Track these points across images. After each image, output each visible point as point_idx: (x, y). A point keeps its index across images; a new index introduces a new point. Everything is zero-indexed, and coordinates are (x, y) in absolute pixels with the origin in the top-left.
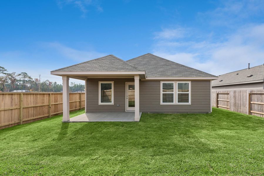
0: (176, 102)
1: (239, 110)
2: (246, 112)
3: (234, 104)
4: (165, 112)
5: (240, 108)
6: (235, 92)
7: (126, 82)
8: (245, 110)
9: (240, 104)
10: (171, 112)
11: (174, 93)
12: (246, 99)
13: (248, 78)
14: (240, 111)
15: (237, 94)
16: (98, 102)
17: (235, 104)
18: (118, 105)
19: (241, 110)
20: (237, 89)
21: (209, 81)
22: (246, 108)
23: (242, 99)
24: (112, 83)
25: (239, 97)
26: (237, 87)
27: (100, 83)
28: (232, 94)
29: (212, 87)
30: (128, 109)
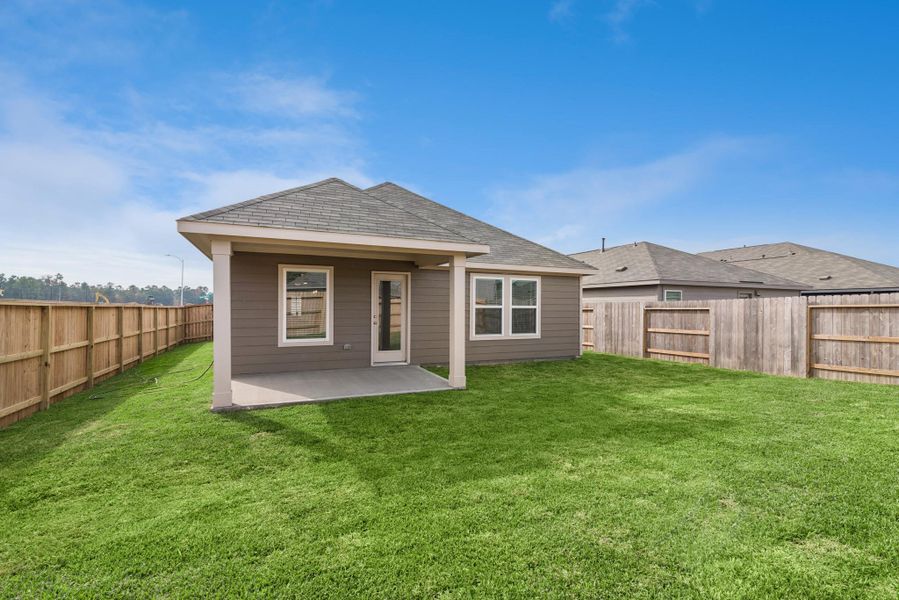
0: (507, 332)
1: (620, 348)
2: (638, 354)
3: (606, 335)
4: (479, 362)
5: (623, 345)
6: (608, 306)
7: (373, 272)
8: (634, 348)
9: (623, 335)
10: (495, 361)
11: (502, 307)
12: (638, 322)
13: (619, 273)
14: (622, 352)
15: (615, 313)
16: (276, 337)
17: (609, 336)
18: (346, 346)
19: (625, 349)
20: (616, 300)
21: (577, 277)
22: (638, 342)
23: (626, 324)
24: (328, 272)
25: (620, 318)
26: (615, 292)
27: (284, 271)
28: (600, 311)
29: (584, 290)
30: (378, 356)
